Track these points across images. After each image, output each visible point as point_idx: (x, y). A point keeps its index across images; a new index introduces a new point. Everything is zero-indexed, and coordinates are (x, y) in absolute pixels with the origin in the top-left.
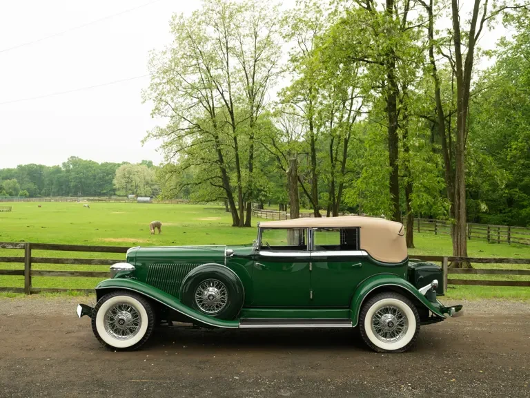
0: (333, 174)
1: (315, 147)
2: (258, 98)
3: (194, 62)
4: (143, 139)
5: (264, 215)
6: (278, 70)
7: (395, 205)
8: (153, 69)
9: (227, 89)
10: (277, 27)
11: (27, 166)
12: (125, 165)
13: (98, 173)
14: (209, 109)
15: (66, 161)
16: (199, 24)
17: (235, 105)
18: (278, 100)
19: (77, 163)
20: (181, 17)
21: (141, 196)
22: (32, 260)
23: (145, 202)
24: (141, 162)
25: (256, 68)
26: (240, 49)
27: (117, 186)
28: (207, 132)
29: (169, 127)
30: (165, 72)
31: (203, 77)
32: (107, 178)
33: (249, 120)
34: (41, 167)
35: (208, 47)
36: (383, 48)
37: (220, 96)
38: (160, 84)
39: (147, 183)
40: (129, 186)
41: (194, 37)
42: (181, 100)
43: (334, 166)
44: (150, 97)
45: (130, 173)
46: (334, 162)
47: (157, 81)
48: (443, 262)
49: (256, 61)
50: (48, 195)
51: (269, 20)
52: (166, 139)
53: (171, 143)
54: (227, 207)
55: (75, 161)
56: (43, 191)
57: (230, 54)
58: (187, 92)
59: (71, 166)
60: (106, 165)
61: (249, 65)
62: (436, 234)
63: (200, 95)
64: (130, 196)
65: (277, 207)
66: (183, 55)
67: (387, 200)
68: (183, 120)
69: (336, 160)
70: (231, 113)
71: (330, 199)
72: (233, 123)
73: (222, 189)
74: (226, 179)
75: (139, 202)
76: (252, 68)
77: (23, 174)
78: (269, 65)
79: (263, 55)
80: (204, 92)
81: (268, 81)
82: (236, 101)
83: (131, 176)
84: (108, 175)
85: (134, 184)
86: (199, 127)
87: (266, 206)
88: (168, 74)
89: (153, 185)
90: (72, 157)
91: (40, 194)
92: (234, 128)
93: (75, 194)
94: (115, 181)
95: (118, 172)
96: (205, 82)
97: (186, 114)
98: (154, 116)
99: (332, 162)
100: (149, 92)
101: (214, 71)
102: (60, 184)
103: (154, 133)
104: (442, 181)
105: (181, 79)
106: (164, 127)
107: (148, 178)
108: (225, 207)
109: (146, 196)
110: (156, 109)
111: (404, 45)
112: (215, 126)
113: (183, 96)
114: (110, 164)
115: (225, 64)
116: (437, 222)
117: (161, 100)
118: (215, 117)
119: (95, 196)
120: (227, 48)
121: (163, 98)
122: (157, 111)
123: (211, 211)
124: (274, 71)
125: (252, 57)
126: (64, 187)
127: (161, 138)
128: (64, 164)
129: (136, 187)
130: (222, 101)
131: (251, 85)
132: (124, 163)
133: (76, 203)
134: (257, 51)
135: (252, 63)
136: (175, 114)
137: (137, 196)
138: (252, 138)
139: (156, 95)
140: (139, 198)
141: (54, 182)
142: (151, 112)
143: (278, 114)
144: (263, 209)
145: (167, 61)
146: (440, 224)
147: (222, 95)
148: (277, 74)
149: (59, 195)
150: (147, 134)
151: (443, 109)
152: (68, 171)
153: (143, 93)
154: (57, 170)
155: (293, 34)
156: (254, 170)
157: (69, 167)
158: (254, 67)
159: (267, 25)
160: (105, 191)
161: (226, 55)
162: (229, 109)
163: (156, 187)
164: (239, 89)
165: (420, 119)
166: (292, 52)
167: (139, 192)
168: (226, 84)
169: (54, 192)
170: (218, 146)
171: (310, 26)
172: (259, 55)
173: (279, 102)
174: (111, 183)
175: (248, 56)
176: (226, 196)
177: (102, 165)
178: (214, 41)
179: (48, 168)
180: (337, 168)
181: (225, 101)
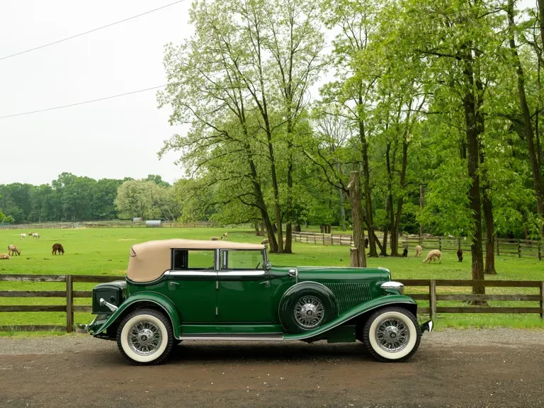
0: (390, 186)
1: (368, 154)
2: (296, 97)
3: (218, 57)
4: (160, 151)
5: (304, 239)
6: (319, 63)
7: (476, 223)
8: (170, 67)
9: (260, 88)
10: (318, 11)
11: (11, 185)
12: (128, 181)
13: (96, 193)
14: (237, 112)
15: (57, 179)
16: (225, 11)
17: (270, 106)
18: (320, 99)
19: (70, 180)
20: (203, 4)
21: (149, 219)
22: (74, 295)
23: (154, 226)
24: (147, 177)
25: (294, 61)
26: (274, 40)
27: (119, 208)
28: (236, 140)
29: (190, 136)
30: (184, 71)
31: (230, 74)
32: (107, 198)
33: (287, 124)
34: (27, 187)
35: (235, 39)
36: (461, 41)
37: (251, 96)
38: (178, 84)
39: (155, 203)
40: (133, 208)
41: (218, 27)
42: (204, 102)
43: (391, 178)
44: (168, 100)
45: (134, 191)
46: (391, 172)
47: (175, 80)
48: (541, 288)
49: (292, 53)
50: (37, 221)
51: (306, 3)
52: (187, 150)
53: (192, 155)
54: (257, 230)
55: (67, 178)
56: (30, 216)
57: (262, 46)
58: (210, 93)
59: (63, 185)
60: (104, 181)
61: (284, 58)
62: (520, 256)
63: (227, 96)
64: (135, 219)
65: (318, 229)
66: (206, 49)
67: (468, 217)
68: (207, 126)
69: (393, 170)
70: (265, 116)
71: (387, 217)
72: (268, 129)
73: (255, 208)
74: (259, 196)
75: (148, 226)
76: (288, 61)
77: (5, 196)
78: (309, 57)
79: (302, 45)
80: (231, 92)
81: (308, 76)
82: (270, 102)
83: (136, 195)
84: (107, 193)
85: (139, 204)
86: (227, 135)
87: (303, 228)
88: (187, 72)
89: (162, 205)
90: (64, 174)
91: (26, 219)
92: (269, 135)
93: (69, 219)
94: (116, 202)
95: (121, 191)
96: (232, 80)
97: (211, 119)
98: (174, 123)
99: (389, 172)
100: (166, 94)
101: (244, 67)
102: (50, 207)
103: (173, 143)
104: (533, 194)
105: (204, 78)
106: (184, 135)
107: (157, 196)
108: (254, 230)
109: (154, 219)
110: (175, 114)
111: (485, 37)
112: (246, 132)
113: (206, 97)
114: (109, 181)
115: (257, 58)
116: (520, 242)
117: (181, 104)
118: (245, 121)
119: (92, 220)
120: (258, 39)
121: (182, 100)
122: (176, 117)
123: (238, 235)
124: (314, 64)
125: (288, 48)
126: (55, 210)
127: (181, 149)
128: (54, 182)
129: (143, 207)
130: (254, 101)
131: (287, 81)
132: (127, 179)
133: (72, 229)
134: (294, 41)
135: (287, 55)
136: (196, 119)
137: (144, 219)
138: (290, 146)
139: (173, 97)
140: (148, 222)
141: (44, 205)
142: (169, 118)
143: (320, 115)
144: (300, 231)
145: (186, 56)
146: (524, 245)
147: (254, 95)
148: (318, 68)
149: (49, 220)
150: (164, 146)
151: (529, 106)
152: (59, 191)
153: (159, 96)
154: (46, 190)
155: (337, 20)
156: (294, 185)
157: (61, 185)
158: (291, 59)
159: (305, 9)
160: (104, 214)
161: (257, 48)
162: (262, 112)
163: (166, 207)
164: (273, 87)
165: (506, 121)
166: (337, 41)
167: (146, 214)
168: (258, 82)
169: (42, 217)
170: (250, 156)
171: (358, 9)
172: (297, 45)
173: (322, 101)
174: (111, 204)
175: (284, 47)
176: (260, 217)
177: (100, 182)
178: (242, 31)
179: (35, 187)
180: (395, 180)
181: (257, 102)
